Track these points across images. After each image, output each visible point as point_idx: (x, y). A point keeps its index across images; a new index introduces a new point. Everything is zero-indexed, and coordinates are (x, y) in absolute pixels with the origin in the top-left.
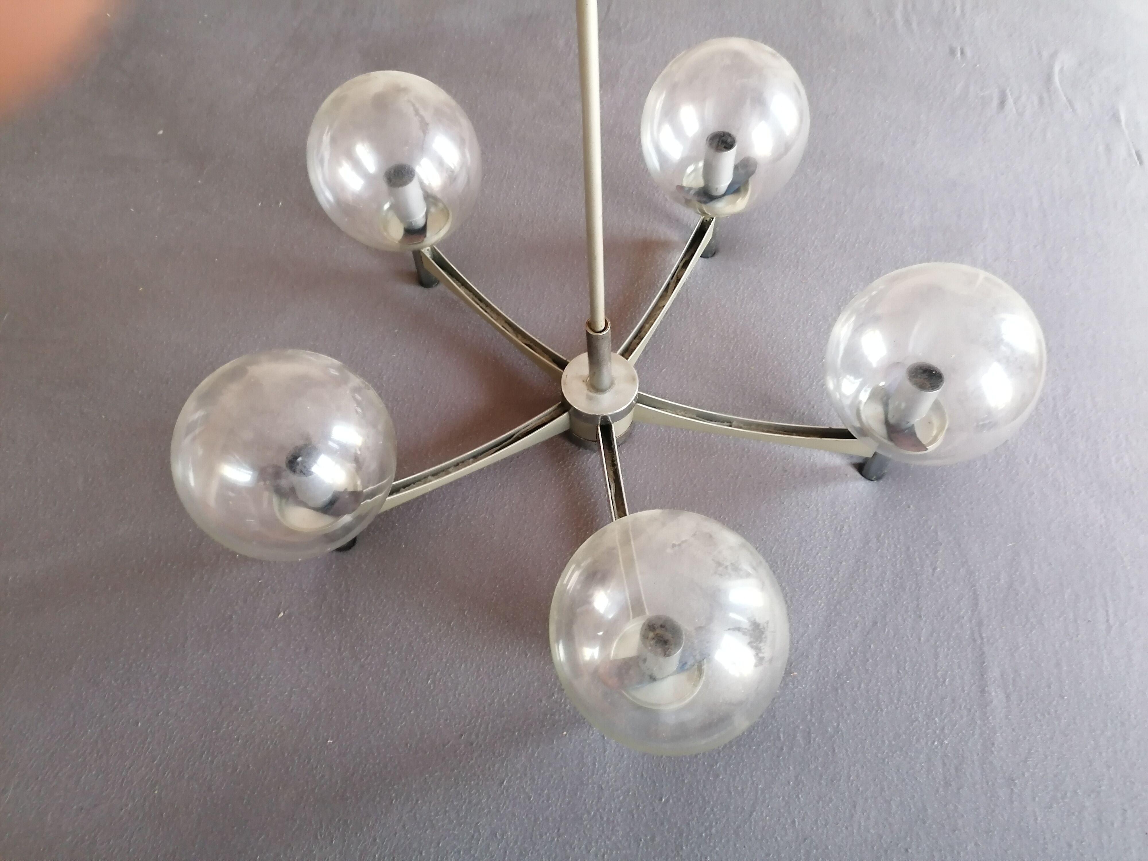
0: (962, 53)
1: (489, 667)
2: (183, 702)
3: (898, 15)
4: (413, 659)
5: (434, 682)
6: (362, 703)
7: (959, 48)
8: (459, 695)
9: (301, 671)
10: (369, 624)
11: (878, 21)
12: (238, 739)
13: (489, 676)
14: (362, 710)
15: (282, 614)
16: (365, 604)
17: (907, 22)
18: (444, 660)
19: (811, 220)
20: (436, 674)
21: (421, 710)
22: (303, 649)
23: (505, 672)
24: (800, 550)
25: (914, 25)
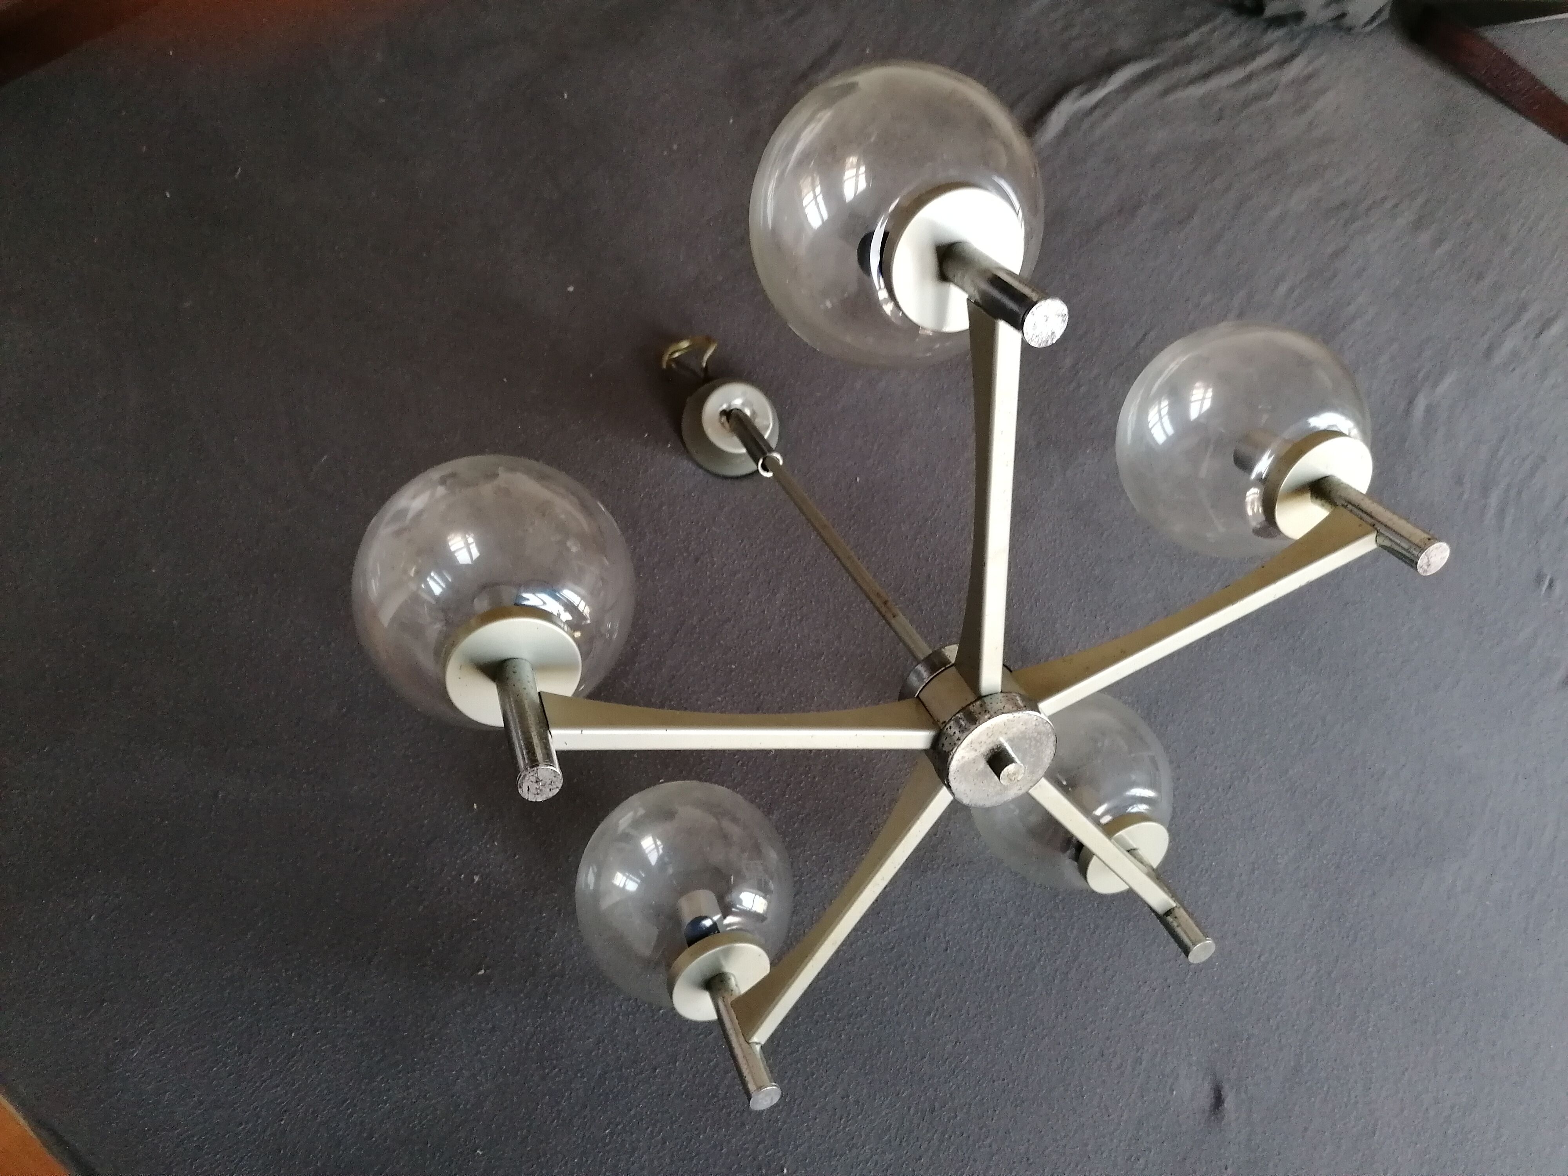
0: (1551, 585)
1: (676, 1145)
2: (346, 1030)
3: (1494, 500)
4: (600, 1095)
5: (612, 1134)
6: (528, 1123)
7: (1548, 577)
8: (633, 1164)
9: (478, 1052)
10: (570, 1029)
11: (1465, 496)
12: (386, 1102)
13: (673, 1156)
14: (525, 1131)
15: (483, 971)
16: (574, 1001)
17: (1502, 512)
18: (632, 1113)
19: (1267, 737)
20: (617, 1126)
21: (587, 1161)
22: (490, 1026)
23: (692, 1158)
24: (1077, 1166)
25: (1509, 520)
